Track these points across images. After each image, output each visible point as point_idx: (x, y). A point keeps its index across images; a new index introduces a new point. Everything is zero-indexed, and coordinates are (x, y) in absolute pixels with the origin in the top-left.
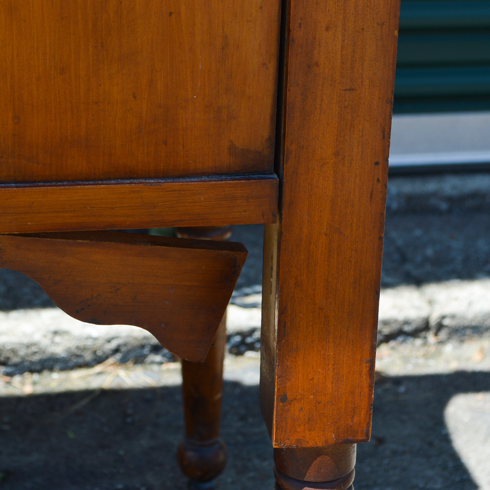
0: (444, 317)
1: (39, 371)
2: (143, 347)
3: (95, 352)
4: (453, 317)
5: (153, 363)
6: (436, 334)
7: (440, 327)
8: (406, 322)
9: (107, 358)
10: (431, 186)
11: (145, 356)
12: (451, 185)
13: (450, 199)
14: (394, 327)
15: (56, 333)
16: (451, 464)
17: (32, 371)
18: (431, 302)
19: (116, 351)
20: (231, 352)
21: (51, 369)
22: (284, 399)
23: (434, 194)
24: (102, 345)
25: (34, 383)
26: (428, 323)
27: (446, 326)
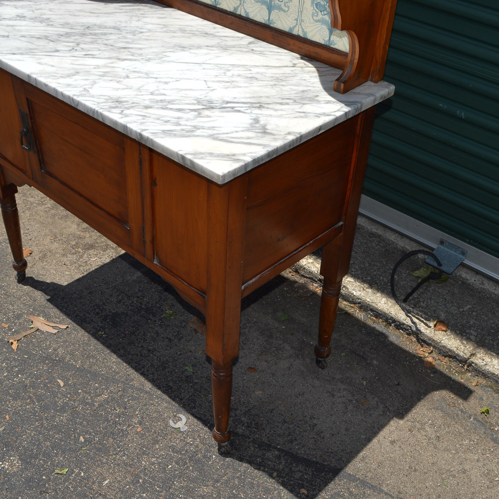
0: (473, 363)
3: (353, 300)
4: (476, 364)
5: (369, 314)
6: (468, 367)
8: (458, 355)
9: (356, 304)
11: (368, 310)
14: (453, 354)
19: (359, 303)
24: (356, 299)
26: (467, 361)
27: (473, 366)
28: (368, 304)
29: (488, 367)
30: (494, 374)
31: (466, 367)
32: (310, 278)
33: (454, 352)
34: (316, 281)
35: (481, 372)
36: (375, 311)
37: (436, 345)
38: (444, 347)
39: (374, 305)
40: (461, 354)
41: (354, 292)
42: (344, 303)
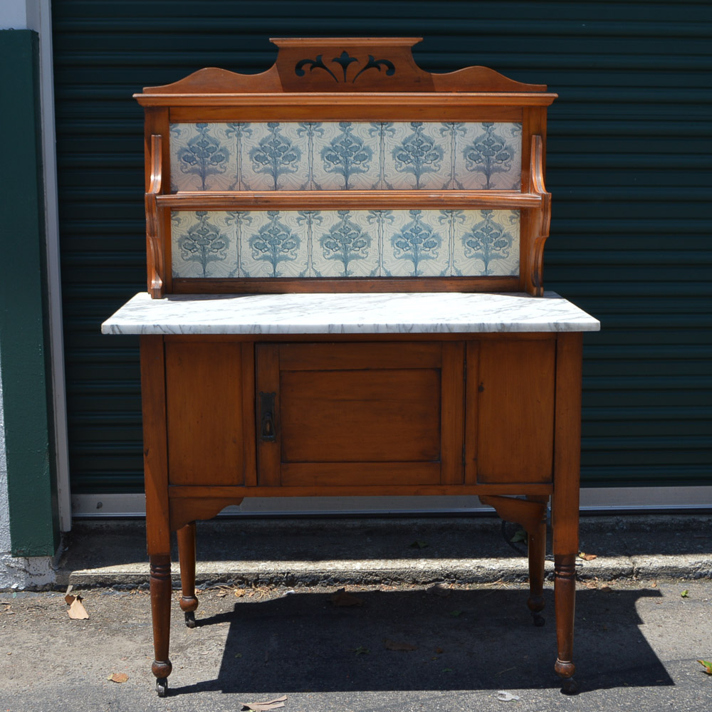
0: (639, 569)
1: (472, 583)
2: (513, 574)
3: (494, 576)
4: (643, 568)
5: (517, 582)
6: (636, 577)
7: (638, 573)
8: (623, 570)
9: (499, 579)
10: (642, 519)
11: (514, 579)
12: (651, 519)
13: (650, 525)
14: (618, 572)
15: (478, 567)
16: (634, 617)
17: (469, 583)
18: (634, 563)
19: (502, 576)
20: (548, 579)
21: (476, 583)
22: (556, 541)
23: (643, 523)
24: (497, 573)
25: (470, 587)
26: (633, 571)
27: (641, 573)
28: (514, 571)
29: (654, 565)
30: (663, 567)
31: (634, 578)
32: (434, 581)
33: (618, 569)
34: (443, 580)
35: (650, 574)
36: (523, 574)
37: (599, 573)
38: (607, 569)
39: (519, 568)
40: (626, 567)
41: (491, 567)
42: (486, 585)
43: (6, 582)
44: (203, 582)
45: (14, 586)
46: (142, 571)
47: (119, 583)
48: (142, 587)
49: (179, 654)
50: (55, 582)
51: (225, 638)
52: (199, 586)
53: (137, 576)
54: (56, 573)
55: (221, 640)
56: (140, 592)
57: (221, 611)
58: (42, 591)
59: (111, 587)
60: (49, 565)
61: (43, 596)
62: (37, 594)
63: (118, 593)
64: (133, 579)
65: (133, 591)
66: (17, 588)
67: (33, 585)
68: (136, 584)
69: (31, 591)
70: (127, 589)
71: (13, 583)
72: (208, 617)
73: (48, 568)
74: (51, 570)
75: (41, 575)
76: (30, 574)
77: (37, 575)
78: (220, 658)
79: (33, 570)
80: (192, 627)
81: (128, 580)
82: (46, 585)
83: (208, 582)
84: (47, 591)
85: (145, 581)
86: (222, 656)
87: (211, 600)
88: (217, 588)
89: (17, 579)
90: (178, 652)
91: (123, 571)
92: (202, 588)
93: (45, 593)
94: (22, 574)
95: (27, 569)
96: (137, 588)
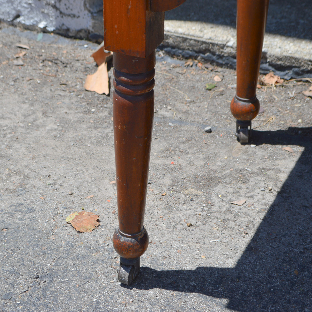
43: (32, 18)
44: (289, 68)
45: (42, 25)
46: (205, 37)
47: (173, 47)
48: (203, 58)
49: (200, 193)
50: (91, 29)
51: (283, 177)
52: (282, 73)
53: (198, 41)
54: (93, 18)
55: (276, 180)
56: (199, 65)
57: (299, 123)
58: (75, 38)
59: (162, 49)
60: (85, 5)
61: (73, 45)
62: (67, 40)
63: (169, 60)
64: (191, 45)
65: (190, 62)
66: (45, 27)
67: (65, 27)
68: (196, 52)
69: (62, 35)
70: (183, 56)
71: (41, 21)
72: (275, 129)
73: (83, 8)
74: (86, 12)
75: (74, 16)
76: (61, 13)
77: (69, 15)
78: (258, 220)
79: (65, 7)
80: (243, 144)
81: (185, 45)
82: (80, 31)
83: (296, 69)
84: (81, 39)
85: (207, 50)
86: (263, 215)
87: (293, 98)
88: (307, 81)
89: (46, 16)
90: (199, 189)
91: (180, 30)
92: (286, 77)
93: (77, 42)
94: (51, 11)
95: (58, 5)
96: (196, 58)
